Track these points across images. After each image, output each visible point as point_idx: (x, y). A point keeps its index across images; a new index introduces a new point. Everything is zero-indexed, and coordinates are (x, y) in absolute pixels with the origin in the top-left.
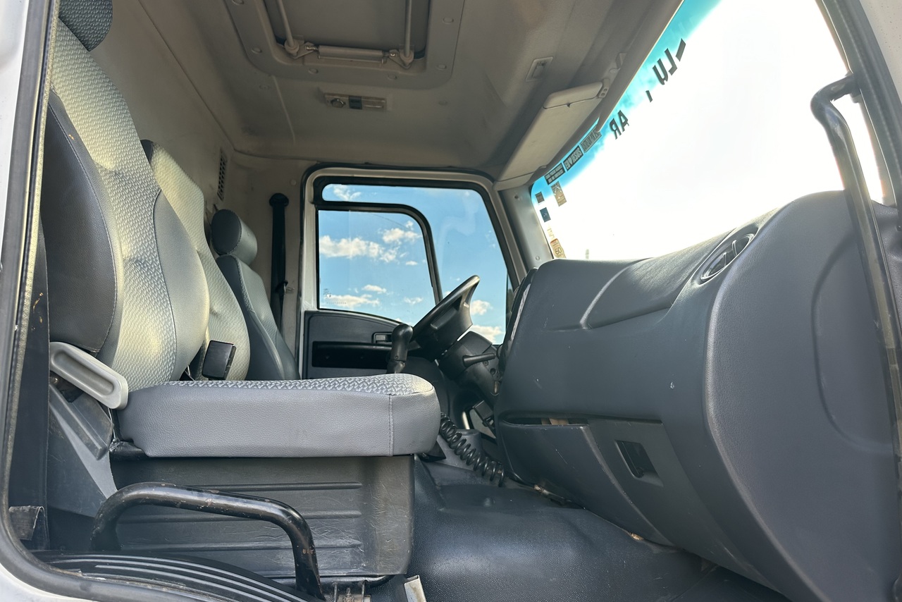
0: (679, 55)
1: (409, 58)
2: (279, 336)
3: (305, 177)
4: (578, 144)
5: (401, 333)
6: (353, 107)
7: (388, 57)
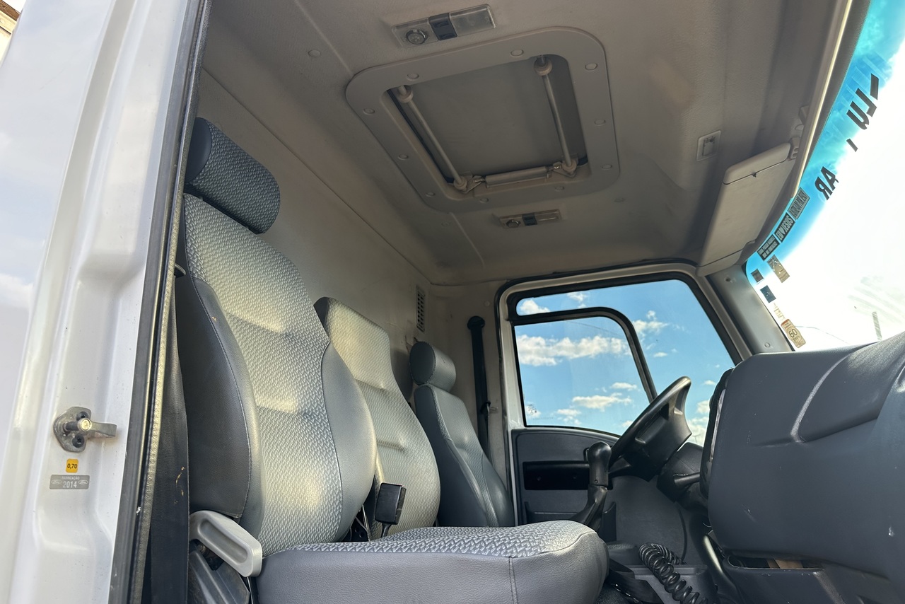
0: (875, 93)
1: (572, 166)
2: (485, 459)
3: (497, 297)
4: (786, 211)
5: (598, 452)
6: (528, 225)
7: (552, 170)
